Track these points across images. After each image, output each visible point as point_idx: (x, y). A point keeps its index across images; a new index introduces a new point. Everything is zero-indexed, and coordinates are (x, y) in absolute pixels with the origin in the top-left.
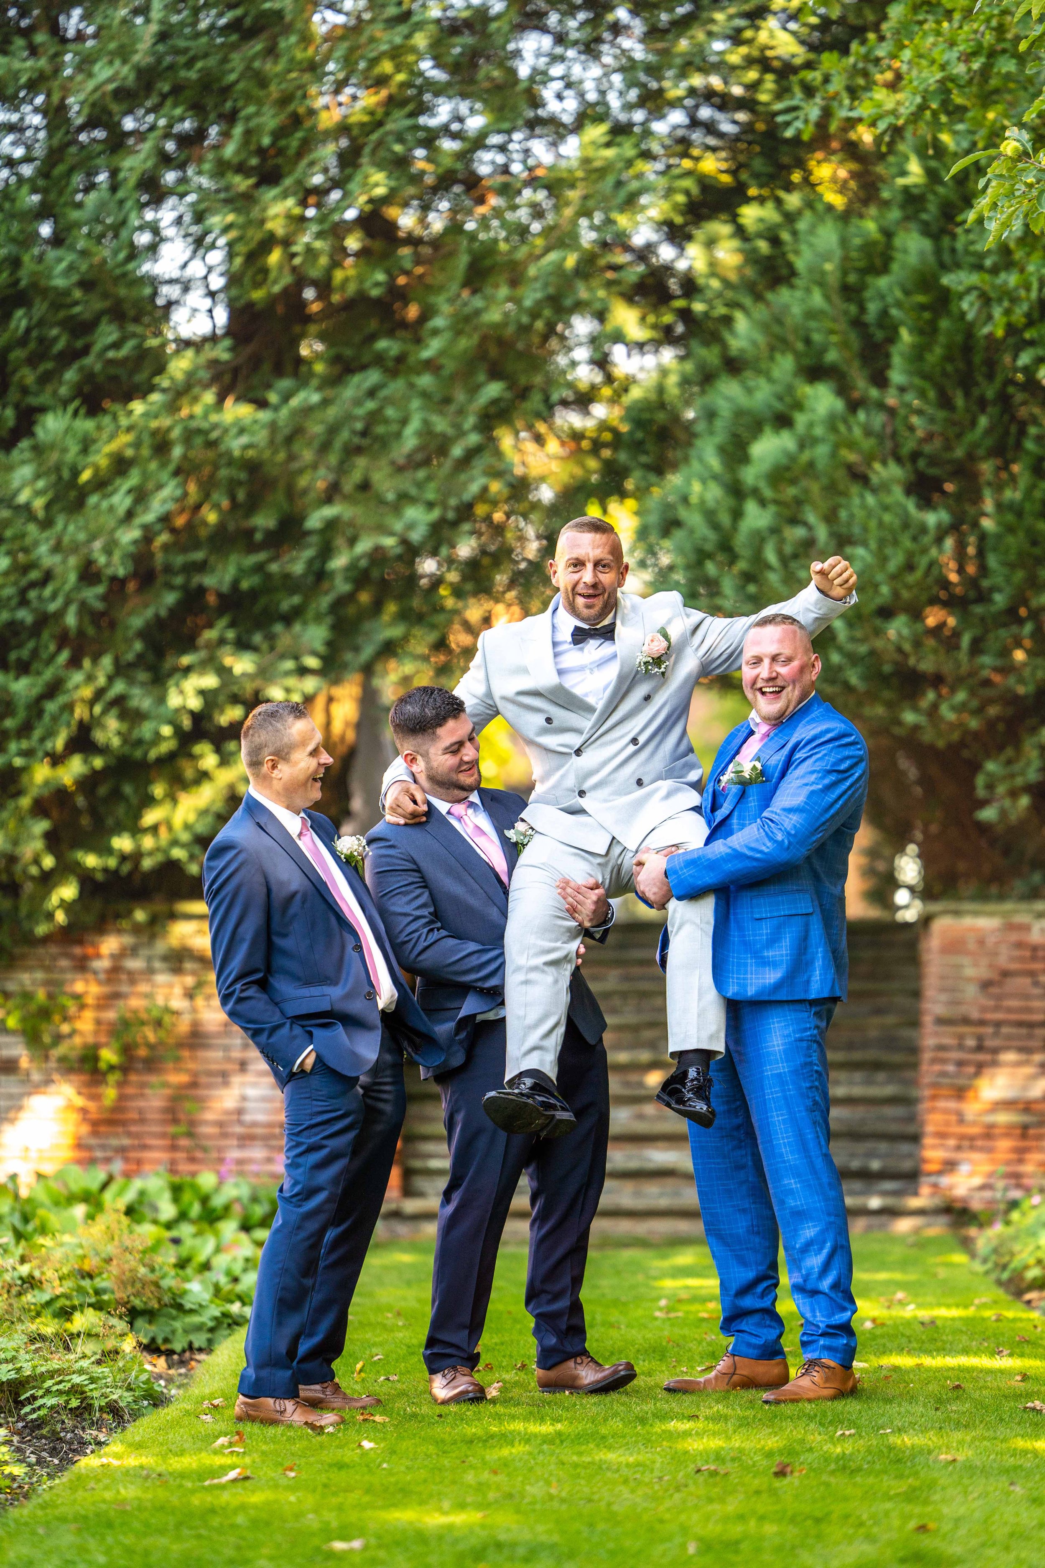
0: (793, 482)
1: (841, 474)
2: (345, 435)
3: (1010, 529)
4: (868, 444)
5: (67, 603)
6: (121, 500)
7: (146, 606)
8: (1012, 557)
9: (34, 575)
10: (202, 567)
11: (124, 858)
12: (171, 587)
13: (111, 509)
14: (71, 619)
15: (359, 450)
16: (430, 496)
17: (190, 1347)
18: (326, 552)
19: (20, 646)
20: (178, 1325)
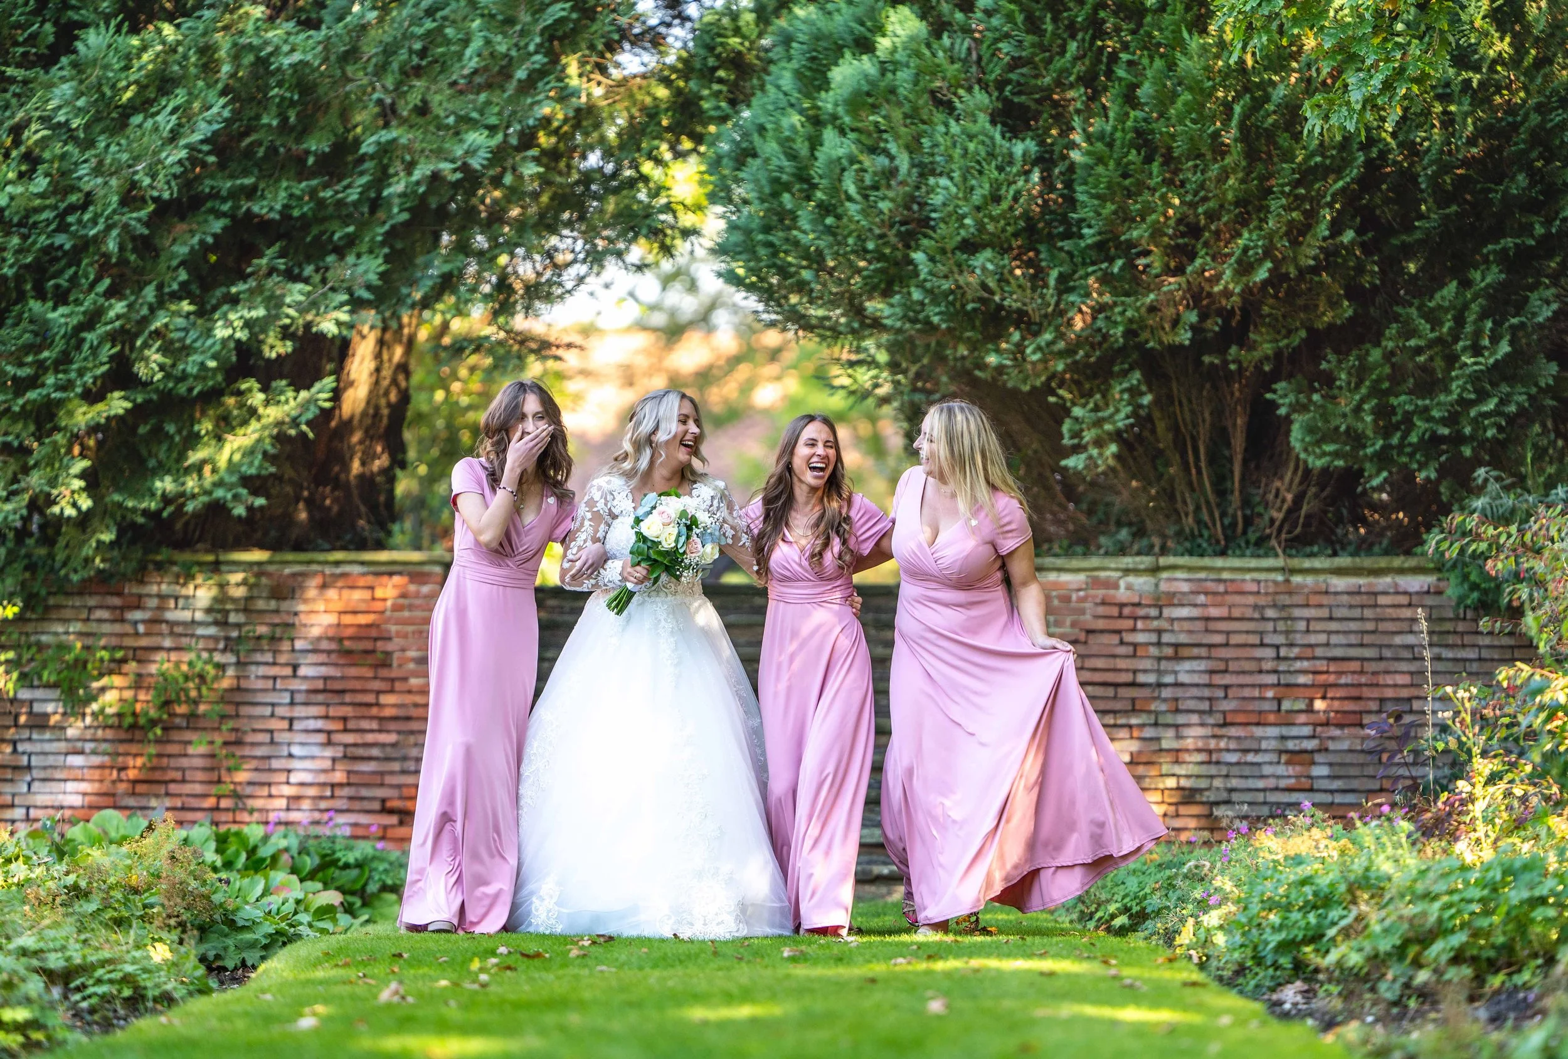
0: (874, 108)
1: (924, 100)
2: (403, 54)
3: (1100, 160)
4: (953, 69)
5: (109, 228)
6: (165, 121)
7: (192, 233)
8: (1102, 189)
9: (73, 198)
10: (251, 193)
11: (166, 500)
12: (219, 215)
13: (156, 129)
14: (112, 245)
15: (418, 71)
16: (493, 120)
17: (243, 963)
18: (382, 178)
19: (59, 274)
20: (230, 942)
